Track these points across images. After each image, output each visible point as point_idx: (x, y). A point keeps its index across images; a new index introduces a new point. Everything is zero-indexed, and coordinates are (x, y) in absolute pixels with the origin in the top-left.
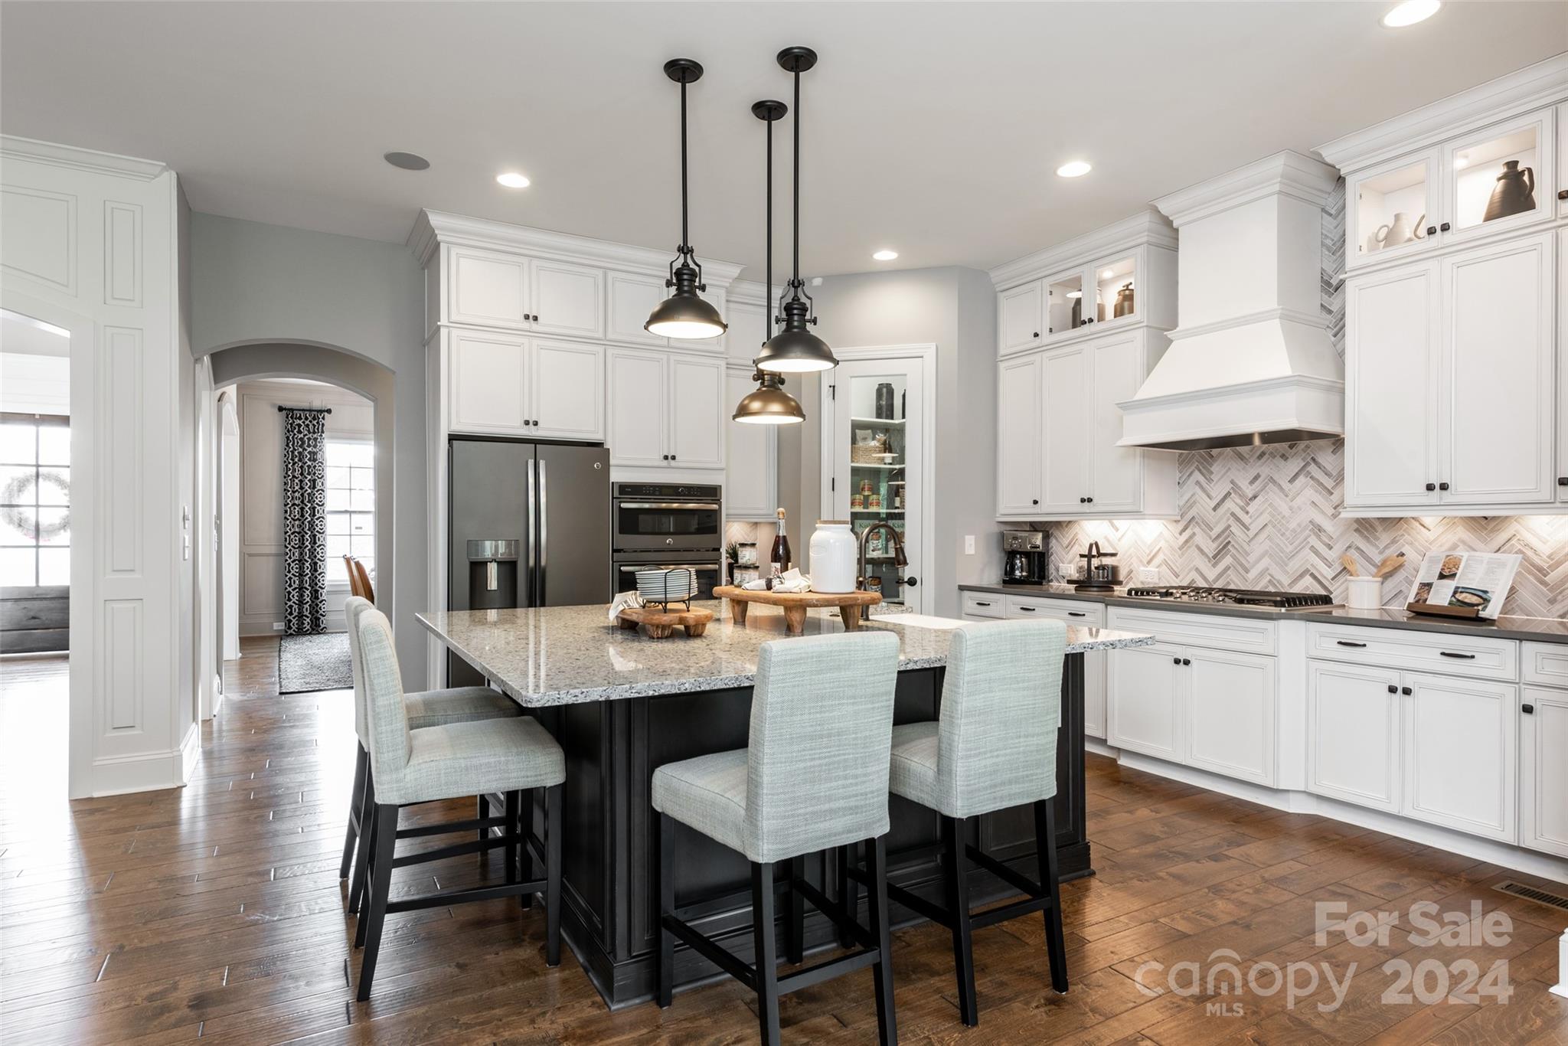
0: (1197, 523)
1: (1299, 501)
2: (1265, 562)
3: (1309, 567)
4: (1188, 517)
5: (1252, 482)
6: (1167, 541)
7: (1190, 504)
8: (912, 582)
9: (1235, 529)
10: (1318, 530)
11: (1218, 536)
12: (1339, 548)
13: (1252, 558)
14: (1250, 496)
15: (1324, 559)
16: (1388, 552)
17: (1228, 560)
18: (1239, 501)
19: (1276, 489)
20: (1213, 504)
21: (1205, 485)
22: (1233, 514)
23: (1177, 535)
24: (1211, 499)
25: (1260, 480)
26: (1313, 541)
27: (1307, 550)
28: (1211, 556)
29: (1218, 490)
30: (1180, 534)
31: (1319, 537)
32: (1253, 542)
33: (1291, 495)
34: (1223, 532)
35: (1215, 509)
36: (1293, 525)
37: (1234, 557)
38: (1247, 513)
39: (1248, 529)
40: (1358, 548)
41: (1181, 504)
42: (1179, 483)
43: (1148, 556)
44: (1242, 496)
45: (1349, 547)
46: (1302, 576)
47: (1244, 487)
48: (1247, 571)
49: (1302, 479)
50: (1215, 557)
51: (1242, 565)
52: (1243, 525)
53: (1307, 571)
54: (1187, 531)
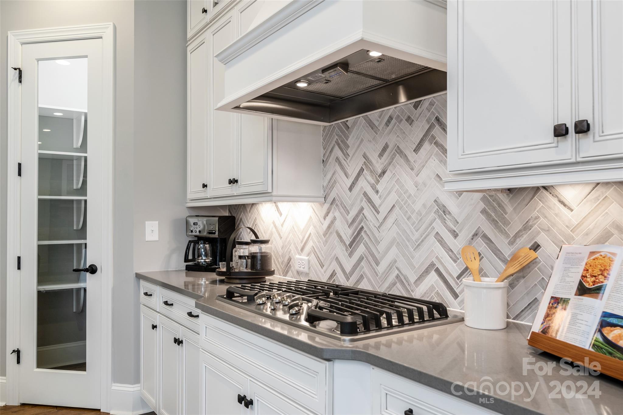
0: (337, 205)
1: (424, 174)
2: (393, 253)
3: (434, 260)
4: (330, 199)
5: (381, 155)
6: (315, 227)
7: (331, 185)
8: (93, 270)
9: (368, 212)
10: (443, 211)
11: (354, 221)
12: (465, 235)
13: (382, 247)
14: (380, 171)
15: (449, 250)
16: (520, 242)
17: (361, 250)
18: (370, 178)
19: (402, 161)
20: (349, 182)
21: (343, 162)
22: (365, 194)
23: (322, 220)
24: (347, 178)
25: (388, 150)
26: (439, 227)
27: (432, 239)
28: (348, 243)
29: (353, 168)
30: (325, 219)
31: (444, 221)
32: (383, 227)
33: (417, 167)
34: (357, 216)
35: (351, 189)
36: (418, 206)
37: (367, 247)
38: (377, 192)
39: (378, 212)
40: (485, 237)
41: (325, 185)
42: (323, 161)
43: (301, 242)
44: (372, 172)
45: (476, 235)
46: (427, 272)
47: (374, 161)
48: (377, 264)
49: (427, 146)
50: (351, 245)
51: (373, 255)
52: (374, 206)
53: (432, 265)
54: (329, 215)
